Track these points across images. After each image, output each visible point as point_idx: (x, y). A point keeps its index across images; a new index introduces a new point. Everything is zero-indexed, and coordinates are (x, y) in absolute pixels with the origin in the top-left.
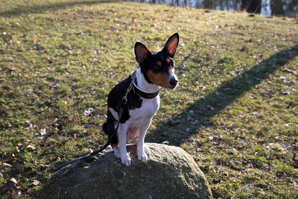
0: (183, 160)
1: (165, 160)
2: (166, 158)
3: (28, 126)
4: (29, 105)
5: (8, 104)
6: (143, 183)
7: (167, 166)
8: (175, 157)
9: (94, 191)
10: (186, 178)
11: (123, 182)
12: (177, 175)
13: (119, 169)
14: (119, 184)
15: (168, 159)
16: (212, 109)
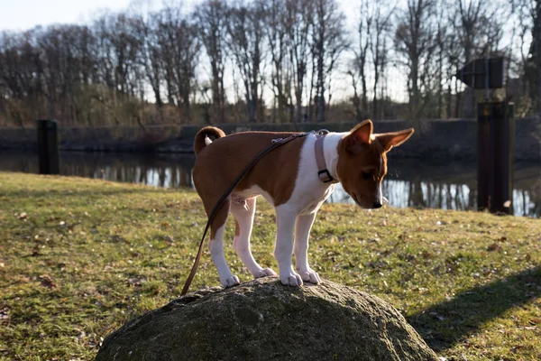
0: (388, 311)
1: (351, 302)
2: (353, 300)
3: (78, 334)
4: (84, 307)
5: (45, 306)
6: (302, 340)
7: (355, 314)
8: (371, 303)
9: (193, 346)
10: (397, 347)
11: (257, 332)
12: (376, 335)
13: (249, 307)
14: (248, 337)
15: (356, 301)
16: (441, 318)
